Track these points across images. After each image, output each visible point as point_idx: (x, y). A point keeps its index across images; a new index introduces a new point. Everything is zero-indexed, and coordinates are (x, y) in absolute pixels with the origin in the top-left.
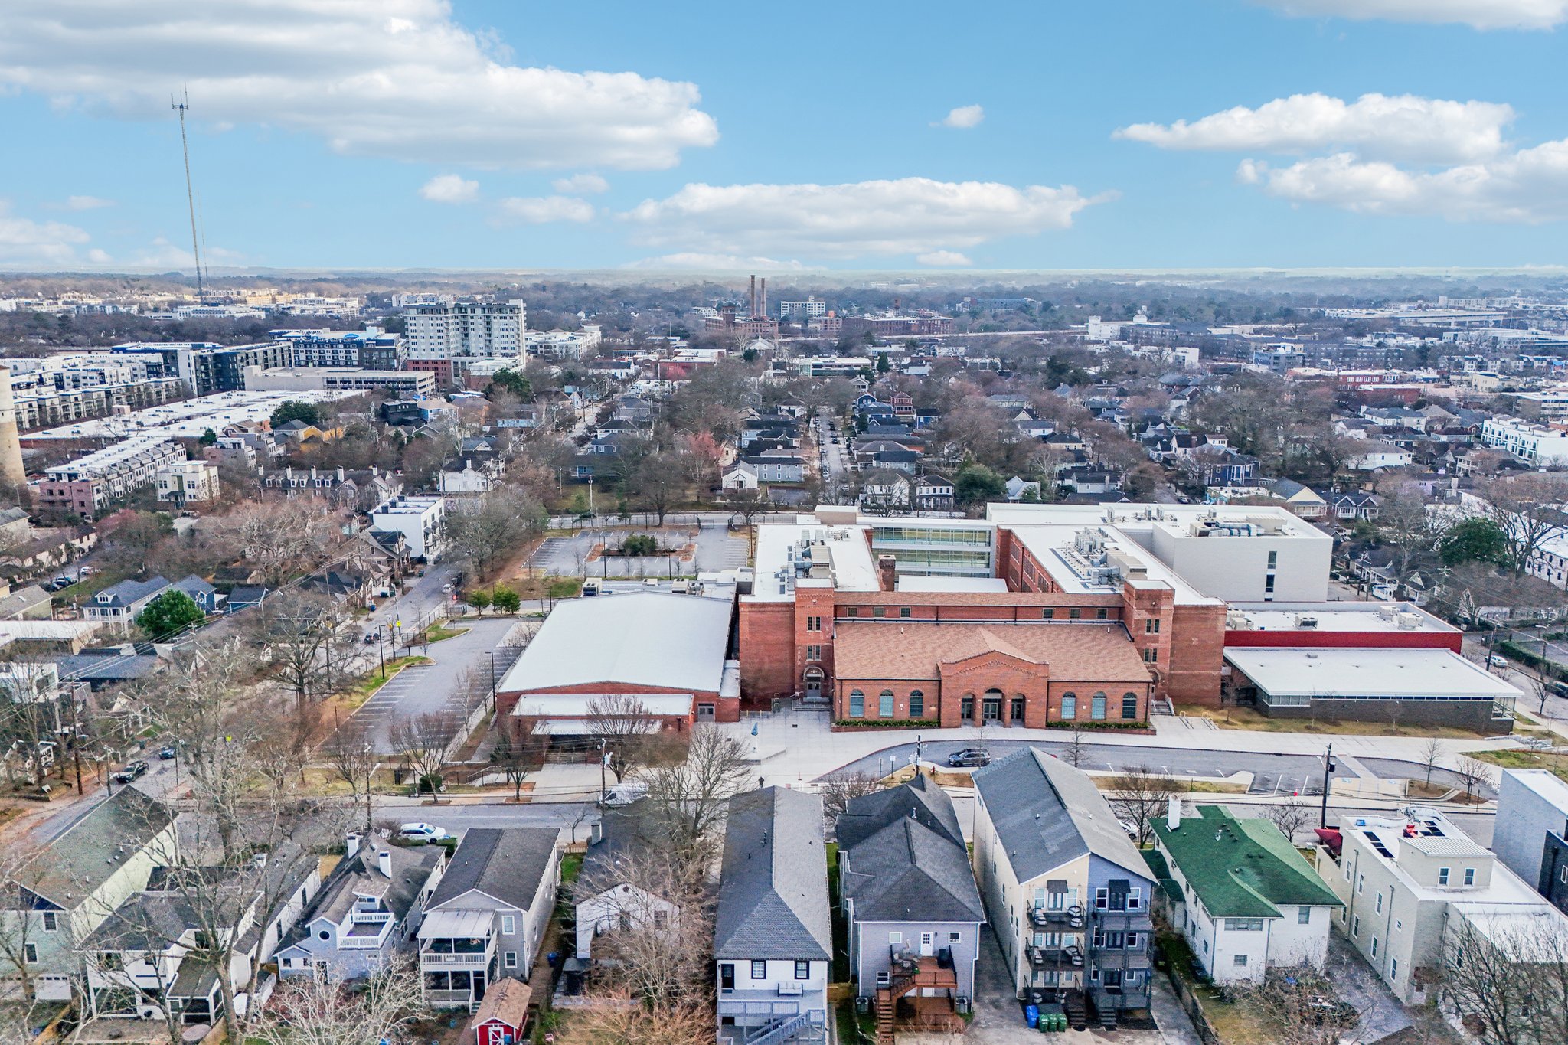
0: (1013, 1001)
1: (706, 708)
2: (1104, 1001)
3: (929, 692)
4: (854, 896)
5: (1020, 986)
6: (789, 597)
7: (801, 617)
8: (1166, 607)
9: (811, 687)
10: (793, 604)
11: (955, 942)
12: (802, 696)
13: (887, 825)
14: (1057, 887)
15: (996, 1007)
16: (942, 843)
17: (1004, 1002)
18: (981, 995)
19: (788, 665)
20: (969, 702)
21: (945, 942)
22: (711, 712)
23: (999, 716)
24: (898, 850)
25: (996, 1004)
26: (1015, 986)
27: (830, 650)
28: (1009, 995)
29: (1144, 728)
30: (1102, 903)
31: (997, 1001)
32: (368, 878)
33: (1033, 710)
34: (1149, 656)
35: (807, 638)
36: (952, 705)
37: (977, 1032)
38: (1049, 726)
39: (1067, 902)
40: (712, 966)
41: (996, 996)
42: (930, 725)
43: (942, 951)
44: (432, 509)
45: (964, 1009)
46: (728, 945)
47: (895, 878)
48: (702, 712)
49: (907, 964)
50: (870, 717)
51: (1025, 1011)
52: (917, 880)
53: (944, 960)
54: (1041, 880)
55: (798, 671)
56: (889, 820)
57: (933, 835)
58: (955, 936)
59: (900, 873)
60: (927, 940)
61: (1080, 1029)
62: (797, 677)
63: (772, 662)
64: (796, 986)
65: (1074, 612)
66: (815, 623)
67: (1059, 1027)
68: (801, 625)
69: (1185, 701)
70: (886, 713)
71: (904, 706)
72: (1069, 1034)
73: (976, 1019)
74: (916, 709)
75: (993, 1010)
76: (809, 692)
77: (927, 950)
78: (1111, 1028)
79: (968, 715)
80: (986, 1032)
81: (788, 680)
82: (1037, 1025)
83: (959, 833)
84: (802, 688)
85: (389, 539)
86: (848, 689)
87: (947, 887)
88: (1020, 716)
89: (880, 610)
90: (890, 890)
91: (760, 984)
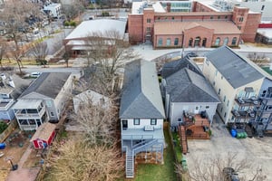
0: (224, 127)
2: (260, 128)
3: (180, 38)
4: (170, 93)
6: (142, 14)
7: (145, 18)
8: (246, 14)
9: (147, 39)
10: (142, 16)
11: (207, 109)
12: (145, 42)
13: (179, 70)
14: (249, 90)
15: (219, 129)
16: (198, 76)
17: (220, 127)
19: (141, 33)
20: (191, 41)
21: (203, 109)
23: (199, 45)
24: (185, 78)
26: (223, 122)
27: (153, 28)
28: (222, 125)
29: (237, 47)
30: (263, 96)
33: (208, 43)
34: (240, 28)
35: (147, 25)
36: (187, 41)
37: (214, 139)
38: (212, 47)
39: (250, 95)
40: (119, 121)
41: (217, 125)
42: (179, 47)
43: (202, 112)
44: (58, 6)
46: (125, 113)
47: (185, 88)
49: (191, 117)
50: (164, 45)
51: (230, 132)
52: (193, 88)
53: (203, 115)
54: (243, 88)
55: (144, 35)
56: (179, 68)
58: (207, 107)
59: (187, 86)
60: (197, 108)
61: (251, 137)
63: (137, 32)
64: (151, 128)
65: (219, 17)
66: (149, 21)
67: (244, 137)
68: (145, 21)
69: (246, 41)
70: (168, 44)
71: (173, 43)
72: (247, 140)
73: (212, 134)
74: (176, 43)
77: (197, 112)
78: (261, 137)
79: (190, 45)
80: (217, 139)
81: (141, 38)
82: (236, 136)
84: (145, 40)
85: (47, 12)
86: (158, 38)
87: (204, 90)
88: (204, 45)
89: (166, 17)
90: (183, 92)
91: (137, 127)
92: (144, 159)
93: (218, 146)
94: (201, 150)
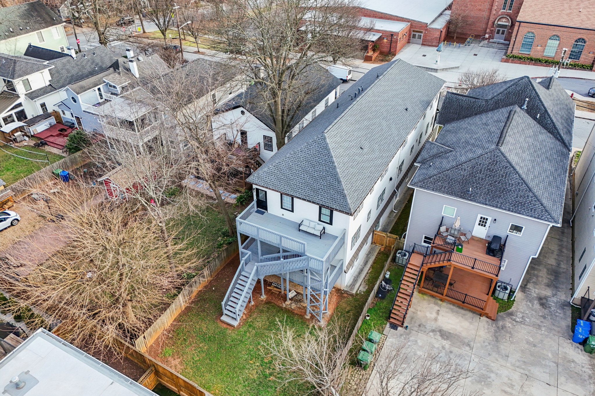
0: (564, 305)
1: (417, 34)
3: (592, 40)
4: (422, 162)
5: (579, 293)
9: (499, 31)
11: (514, 233)
12: (489, 38)
13: (492, 110)
15: (542, 305)
16: (545, 137)
17: (553, 302)
18: (530, 286)
19: (485, 14)
21: (501, 231)
22: (420, 37)
24: (490, 132)
25: (543, 302)
26: (573, 290)
27: (520, 3)
28: (562, 296)
31: (546, 298)
32: (119, 73)
37: (508, 324)
41: (548, 292)
42: (582, 68)
43: (496, 238)
45: (503, 295)
47: (470, 155)
48: (414, 36)
49: (450, 239)
51: (574, 324)
52: (495, 162)
53: (494, 248)
55: (492, 19)
56: (496, 106)
57: (537, 127)
58: (517, 229)
59: (479, 152)
60: (483, 222)
62: (490, 23)
64: (318, 227)
70: (549, 54)
73: (513, 309)
74: (575, 55)
75: (537, 306)
76: (496, 35)
77: (479, 233)
80: (518, 327)
81: (484, 26)
82: (583, 343)
83: (569, 133)
84: (492, 32)
86: (524, 30)
87: (528, 179)
91: (288, 215)
92: (285, 298)
93: (505, 347)
94: (444, 334)
